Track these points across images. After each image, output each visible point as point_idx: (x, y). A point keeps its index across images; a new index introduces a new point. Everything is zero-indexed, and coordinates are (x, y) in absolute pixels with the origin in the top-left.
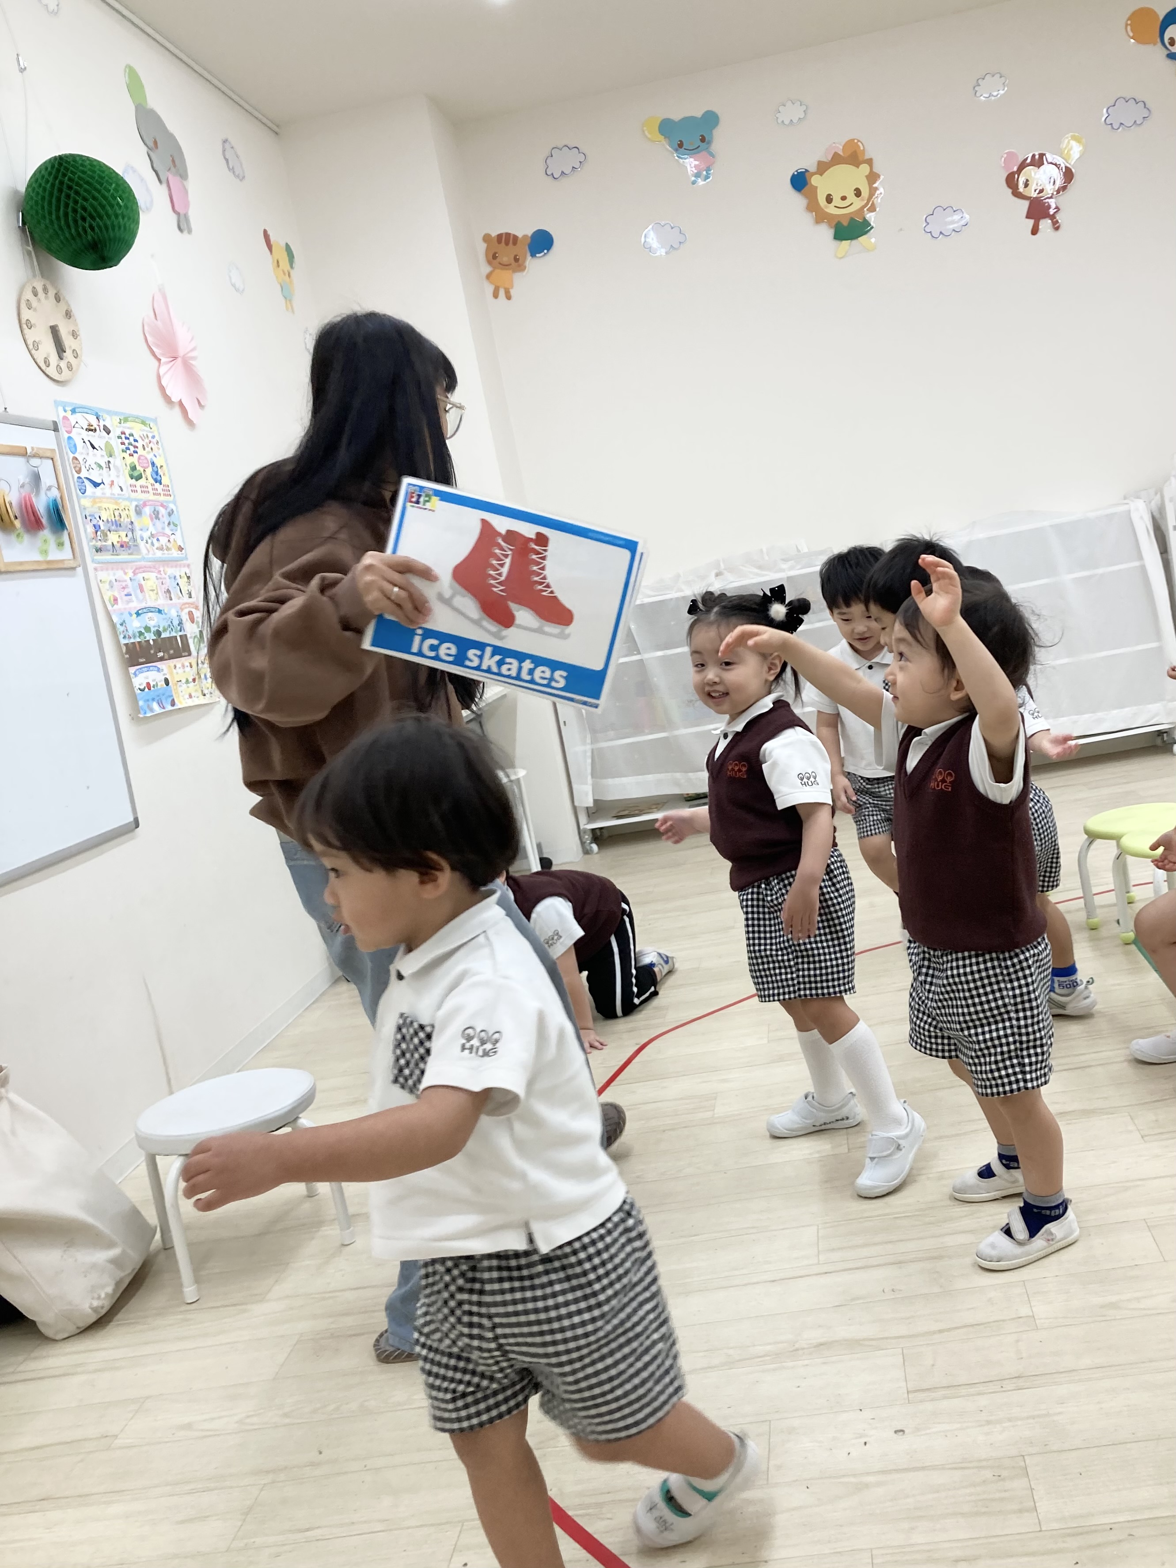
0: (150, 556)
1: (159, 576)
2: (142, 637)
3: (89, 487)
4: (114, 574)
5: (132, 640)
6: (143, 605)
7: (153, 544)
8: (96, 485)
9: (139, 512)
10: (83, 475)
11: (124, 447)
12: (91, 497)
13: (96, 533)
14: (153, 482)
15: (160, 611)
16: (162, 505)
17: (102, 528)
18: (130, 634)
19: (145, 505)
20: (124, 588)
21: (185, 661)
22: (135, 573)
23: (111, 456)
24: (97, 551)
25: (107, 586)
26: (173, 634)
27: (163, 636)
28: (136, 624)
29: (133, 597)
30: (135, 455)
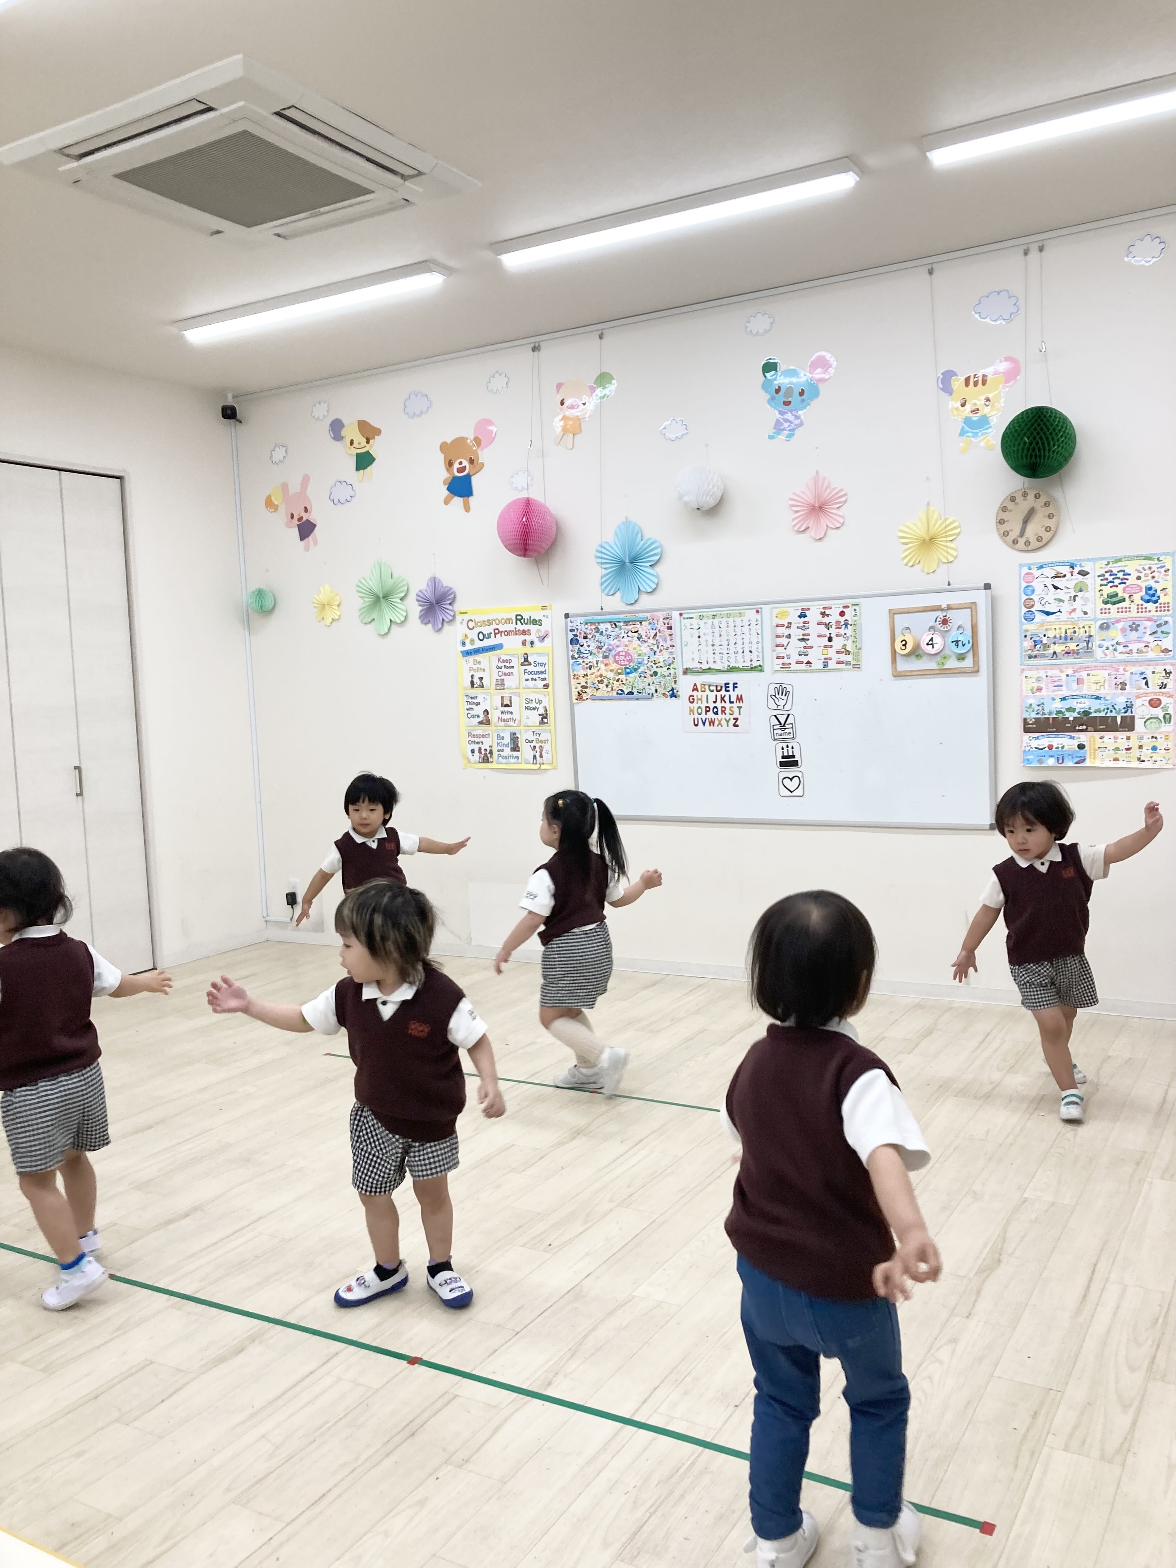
0: (1108, 658)
1: (1113, 673)
2: (1060, 716)
3: (1039, 617)
4: (1046, 672)
5: (1047, 716)
6: (1078, 693)
7: (1115, 650)
8: (1048, 614)
9: (1105, 627)
10: (1033, 609)
11: (1105, 582)
12: (1039, 622)
13: (1035, 645)
14: (1142, 602)
15: (1098, 698)
16: (1149, 619)
17: (1044, 642)
18: (1046, 711)
19: (1118, 621)
20: (1055, 681)
21: (1122, 735)
22: (1075, 672)
23: (1081, 591)
24: (1030, 657)
25: (1034, 680)
26: (1113, 714)
27: (1093, 715)
28: (1058, 705)
29: (1064, 688)
30: (1123, 585)
